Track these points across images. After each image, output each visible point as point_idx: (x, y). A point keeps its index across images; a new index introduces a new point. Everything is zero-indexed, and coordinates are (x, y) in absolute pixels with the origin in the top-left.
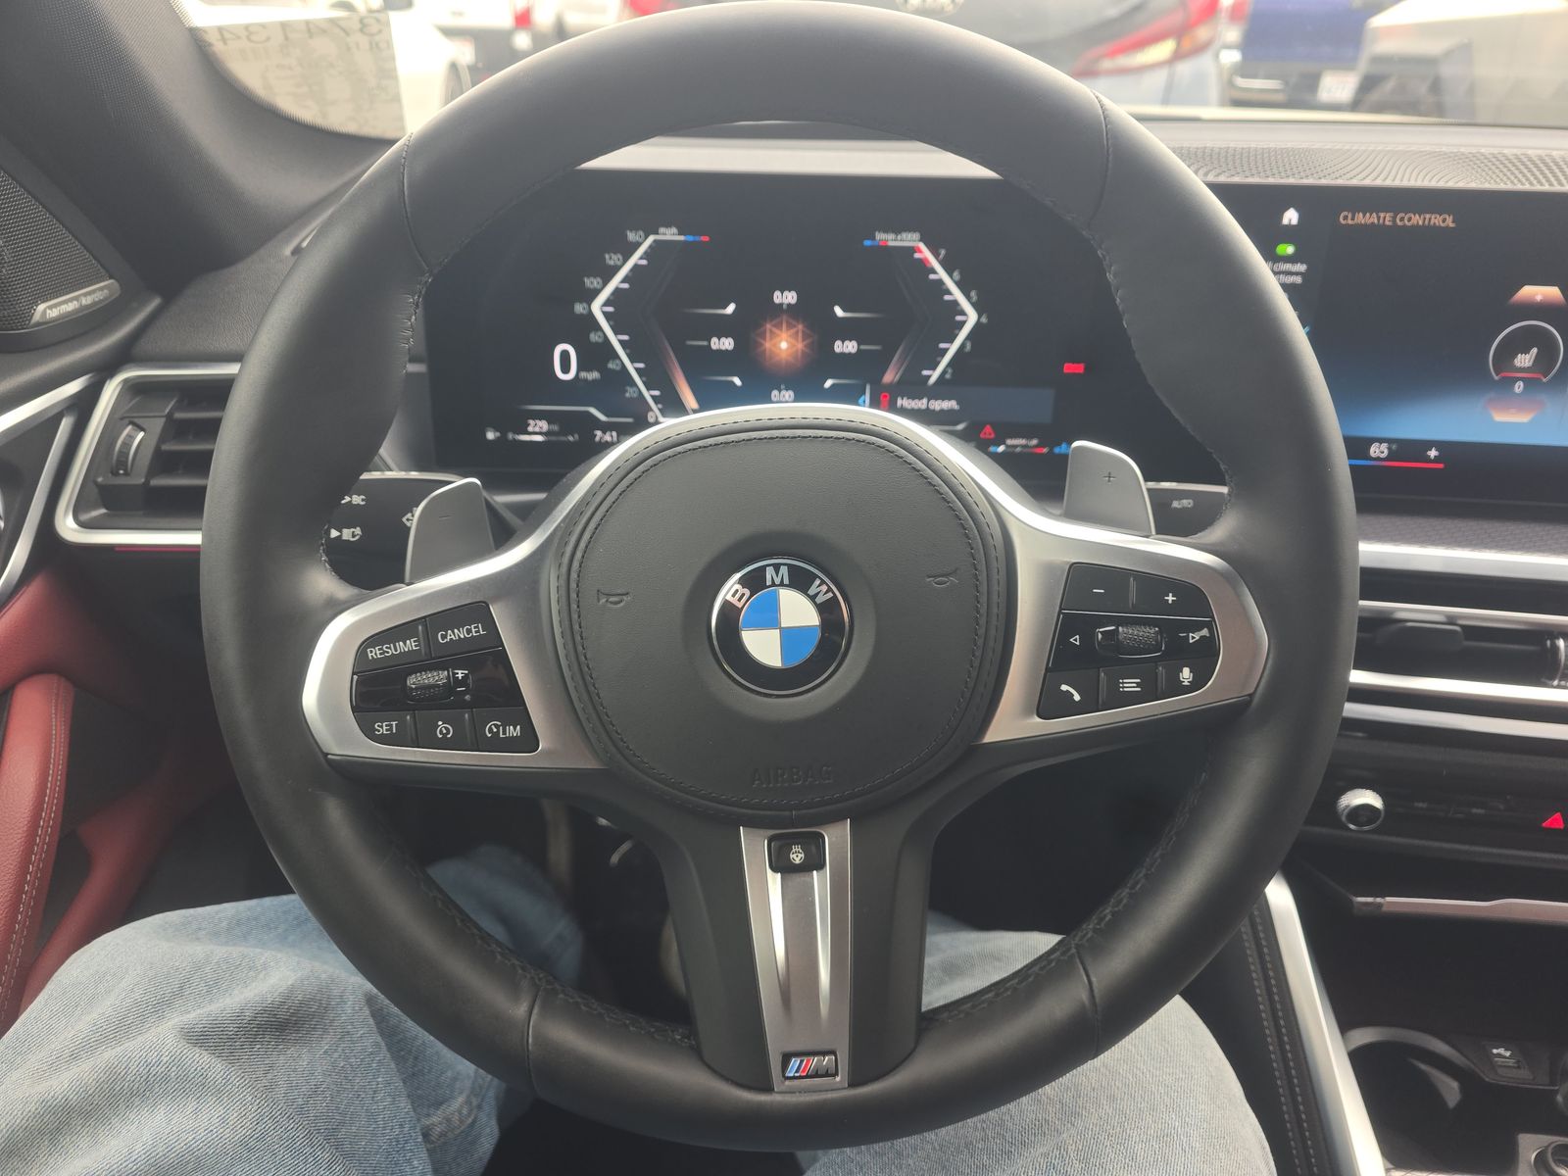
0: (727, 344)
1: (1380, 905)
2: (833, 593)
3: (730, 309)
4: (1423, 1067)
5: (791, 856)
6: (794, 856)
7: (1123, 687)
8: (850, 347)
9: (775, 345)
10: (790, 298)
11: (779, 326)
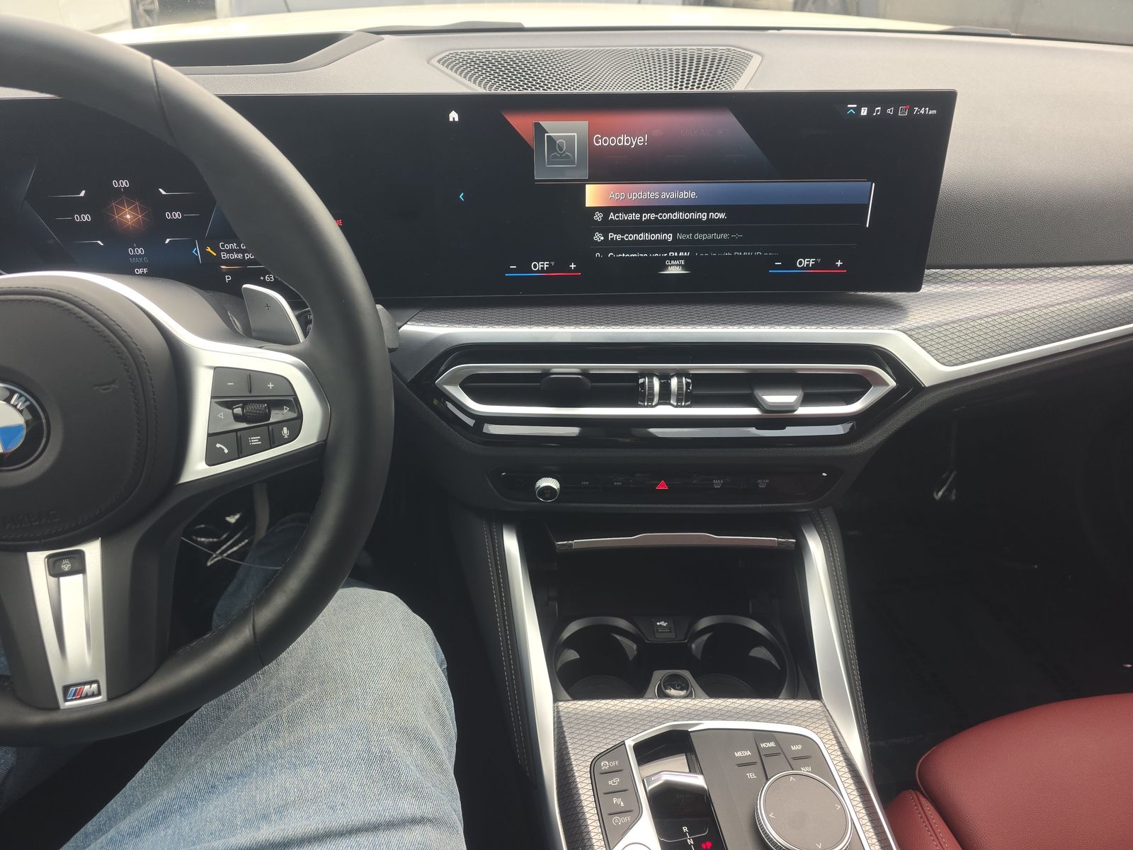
0: (86, 218)
1: (571, 545)
2: (29, 401)
3: (83, 194)
4: (618, 637)
5: (62, 566)
6: (64, 566)
7: (251, 442)
8: (177, 215)
9: (121, 217)
10: (125, 184)
11: (121, 203)
